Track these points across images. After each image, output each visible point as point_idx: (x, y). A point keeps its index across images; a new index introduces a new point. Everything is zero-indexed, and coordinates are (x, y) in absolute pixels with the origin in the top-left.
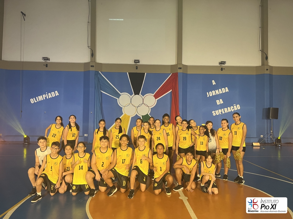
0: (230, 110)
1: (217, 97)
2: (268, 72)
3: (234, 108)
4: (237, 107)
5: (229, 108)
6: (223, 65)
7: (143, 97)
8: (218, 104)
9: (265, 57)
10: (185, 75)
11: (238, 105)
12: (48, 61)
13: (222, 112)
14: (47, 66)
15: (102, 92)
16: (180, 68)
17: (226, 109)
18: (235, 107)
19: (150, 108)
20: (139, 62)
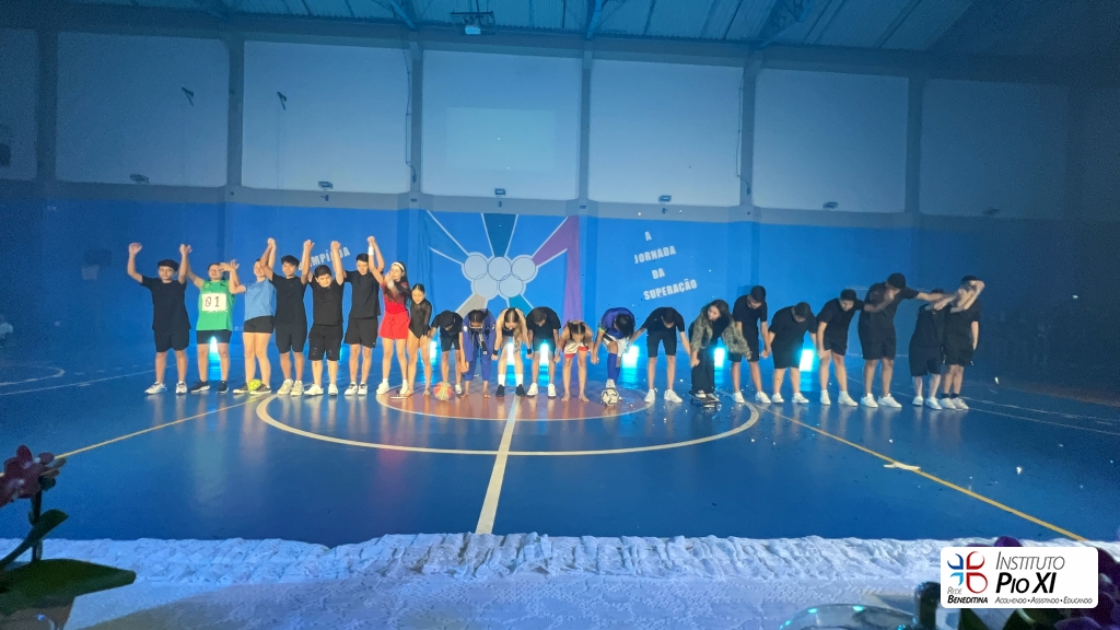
0: (676, 289)
1: (654, 264)
2: (749, 219)
3: (684, 286)
4: (692, 285)
5: (675, 286)
6: (667, 203)
7: (512, 262)
8: (655, 276)
9: (747, 190)
11: (693, 281)
12: (329, 190)
13: (661, 294)
15: (434, 250)
16: (584, 207)
17: (669, 288)
18: (687, 283)
19: (525, 283)
20: (504, 193)
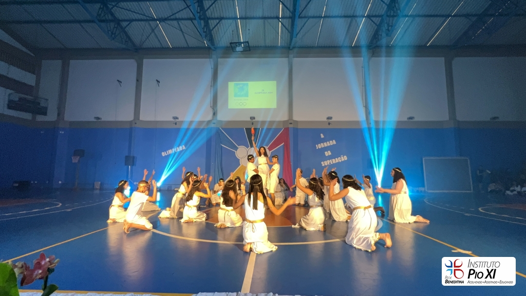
0: (337, 160)
1: (326, 149)
3: (341, 159)
6: (330, 120)
8: (327, 155)
9: (368, 113)
10: (296, 130)
11: (345, 157)
12: (177, 120)
13: (330, 163)
14: (176, 124)
15: (223, 145)
16: (291, 123)
17: (334, 160)
20: (254, 118)
